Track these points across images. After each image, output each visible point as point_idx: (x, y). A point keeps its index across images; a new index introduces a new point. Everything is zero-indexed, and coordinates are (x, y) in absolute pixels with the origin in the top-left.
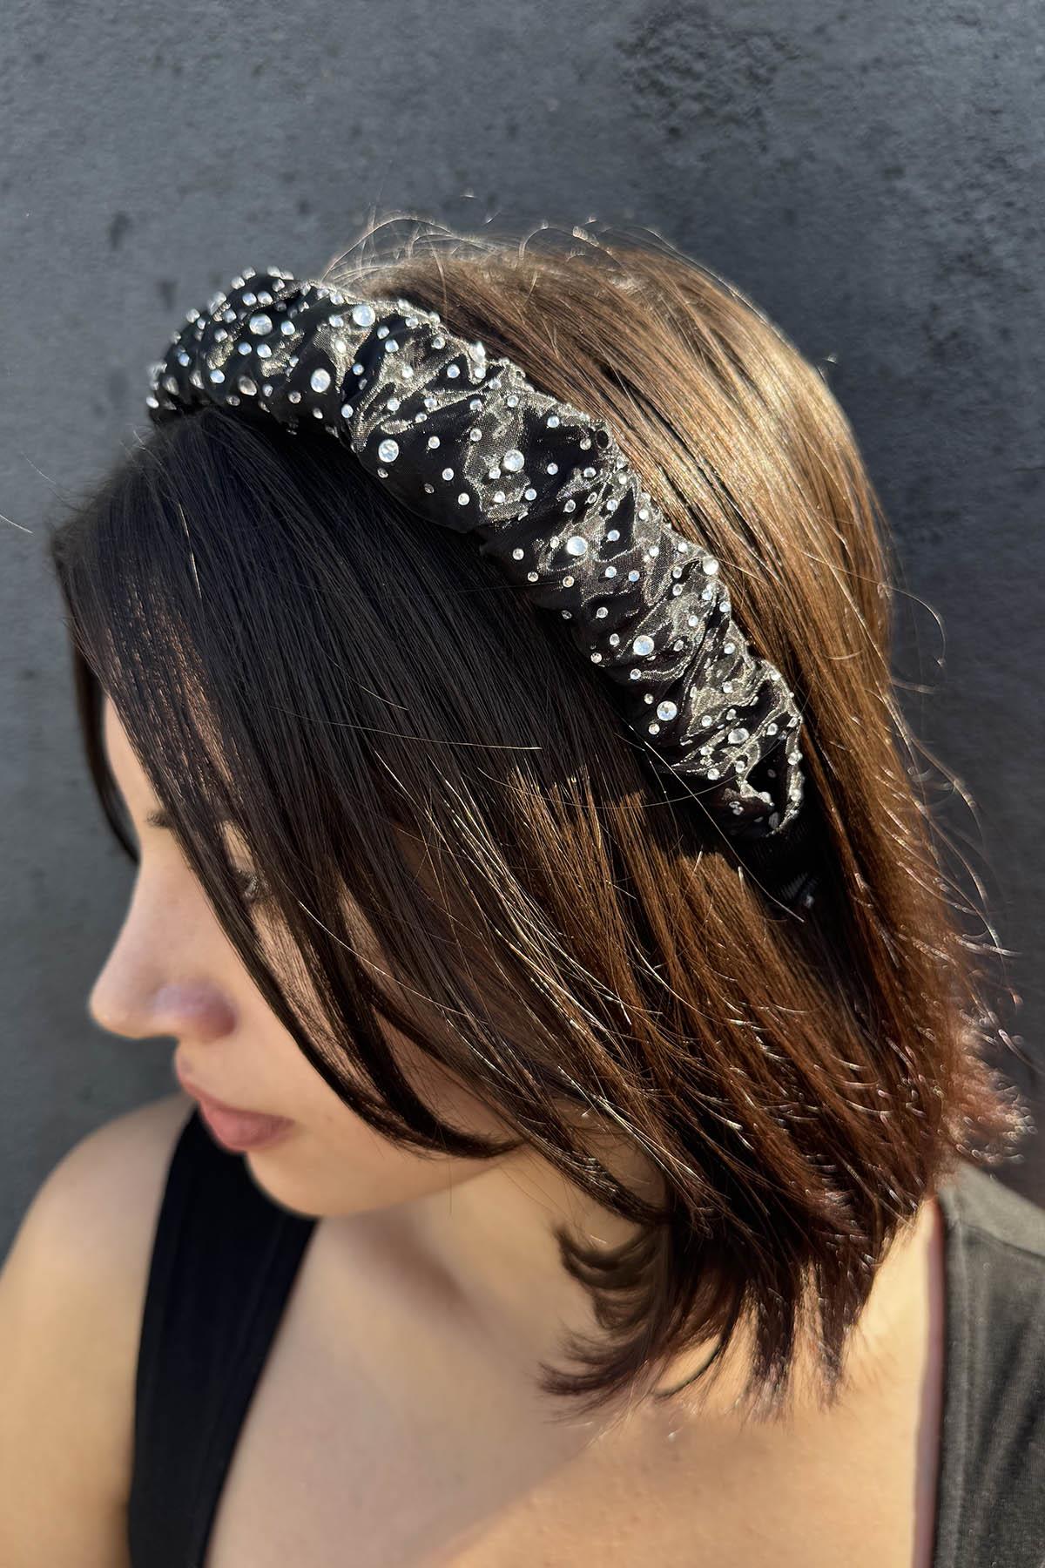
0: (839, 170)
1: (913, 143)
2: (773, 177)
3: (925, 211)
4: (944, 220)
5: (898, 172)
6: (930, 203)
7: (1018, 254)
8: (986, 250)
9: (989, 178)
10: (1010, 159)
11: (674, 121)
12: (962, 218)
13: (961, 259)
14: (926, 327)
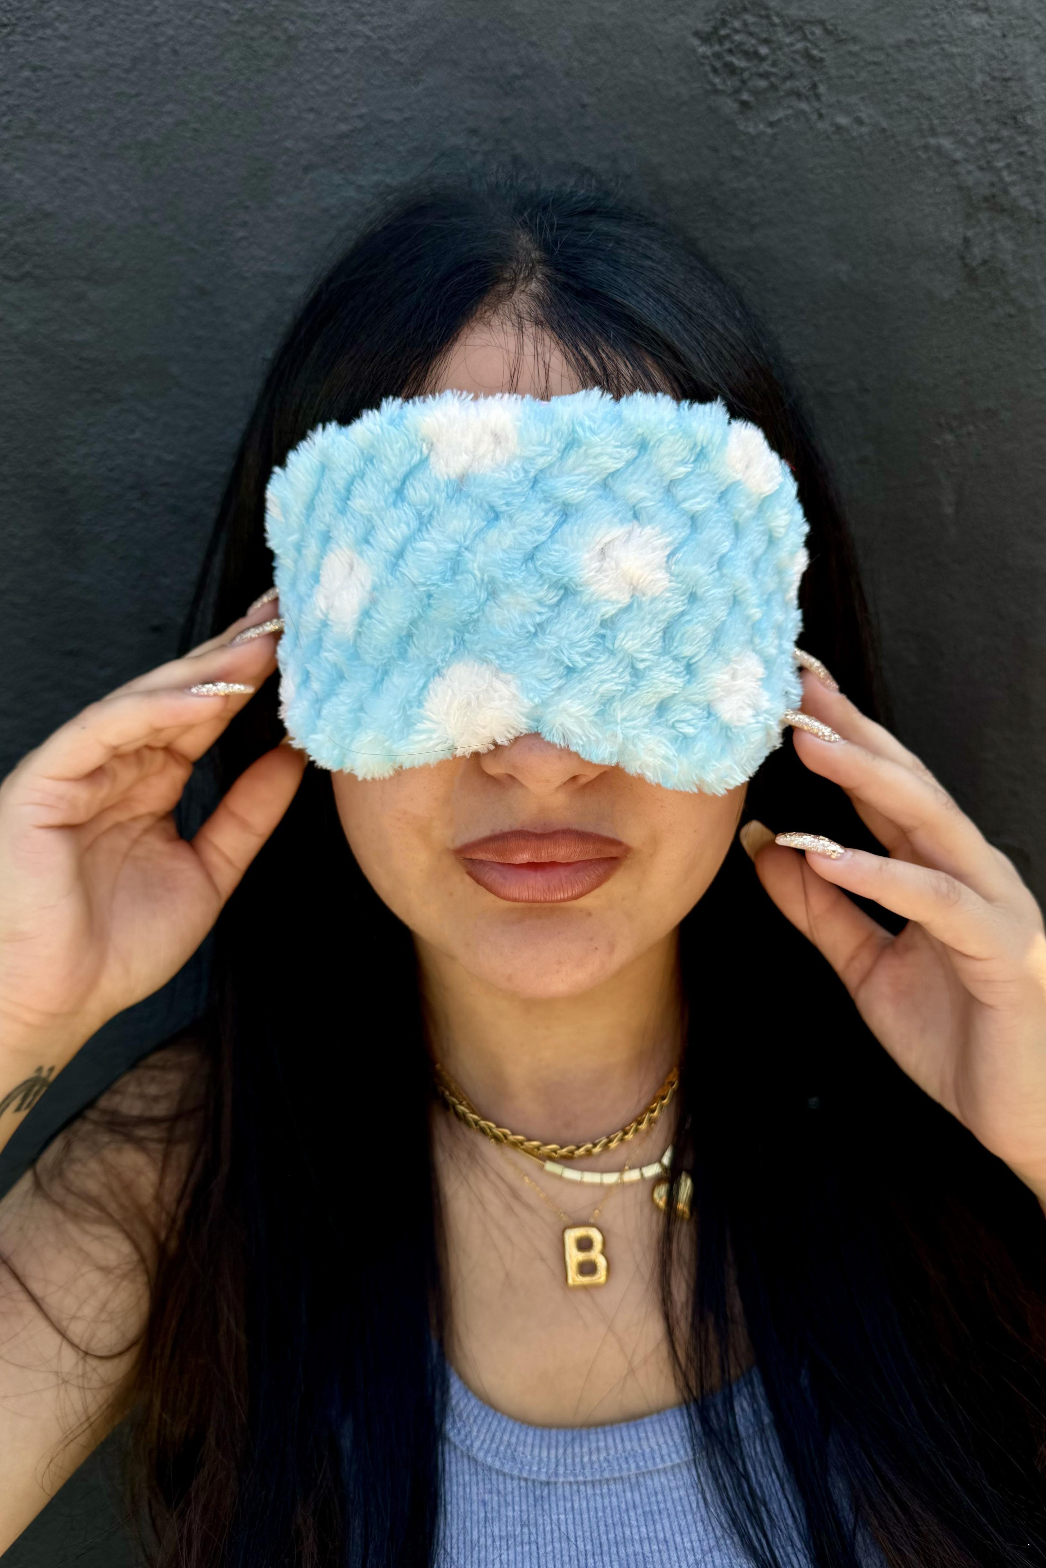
0: (883, 130)
1: (942, 106)
2: (828, 138)
3: (956, 162)
4: (971, 167)
5: (933, 132)
6: (958, 155)
7: (1029, 194)
8: (1006, 192)
9: (1005, 133)
10: (1019, 117)
11: (745, 96)
12: (985, 166)
13: (986, 199)
14: (962, 258)
